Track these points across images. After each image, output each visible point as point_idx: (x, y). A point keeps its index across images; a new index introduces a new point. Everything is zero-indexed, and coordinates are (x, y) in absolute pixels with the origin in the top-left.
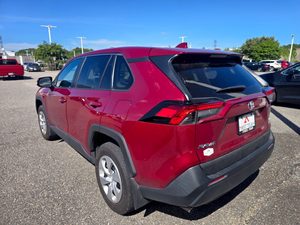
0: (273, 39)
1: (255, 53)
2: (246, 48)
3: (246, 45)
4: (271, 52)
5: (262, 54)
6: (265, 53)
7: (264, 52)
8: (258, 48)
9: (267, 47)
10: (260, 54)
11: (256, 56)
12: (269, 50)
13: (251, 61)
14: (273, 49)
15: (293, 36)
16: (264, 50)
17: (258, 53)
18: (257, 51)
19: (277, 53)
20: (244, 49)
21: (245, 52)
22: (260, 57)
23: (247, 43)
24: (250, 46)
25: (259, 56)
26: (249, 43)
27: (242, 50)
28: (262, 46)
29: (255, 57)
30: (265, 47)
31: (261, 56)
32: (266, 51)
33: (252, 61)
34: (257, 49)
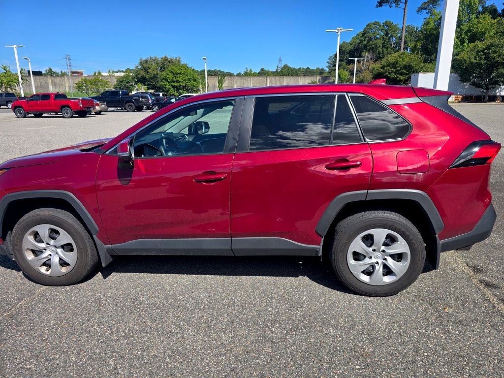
0: (179, 61)
1: (164, 82)
2: (142, 73)
3: (141, 69)
4: (187, 81)
5: (175, 84)
6: (180, 83)
7: (178, 81)
8: (168, 75)
9: (180, 73)
10: (172, 84)
11: (168, 87)
12: (184, 79)
13: (161, 95)
14: (189, 77)
15: (204, 59)
16: (178, 79)
17: (169, 82)
18: (166, 80)
19: (195, 84)
20: (139, 74)
21: (142, 80)
22: (172, 89)
23: (142, 65)
24: (149, 70)
25: (171, 87)
26: (145, 65)
27: (136, 76)
28: (172, 72)
29: (165, 88)
30: (177, 74)
31: (174, 87)
32: (180, 80)
33: (163, 95)
34: (166, 77)
